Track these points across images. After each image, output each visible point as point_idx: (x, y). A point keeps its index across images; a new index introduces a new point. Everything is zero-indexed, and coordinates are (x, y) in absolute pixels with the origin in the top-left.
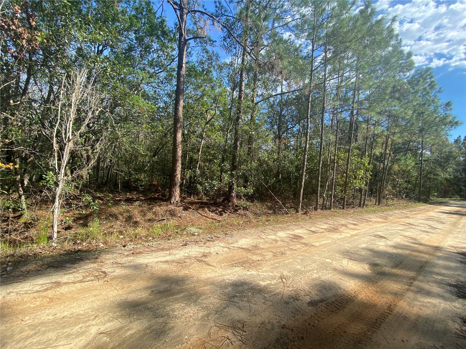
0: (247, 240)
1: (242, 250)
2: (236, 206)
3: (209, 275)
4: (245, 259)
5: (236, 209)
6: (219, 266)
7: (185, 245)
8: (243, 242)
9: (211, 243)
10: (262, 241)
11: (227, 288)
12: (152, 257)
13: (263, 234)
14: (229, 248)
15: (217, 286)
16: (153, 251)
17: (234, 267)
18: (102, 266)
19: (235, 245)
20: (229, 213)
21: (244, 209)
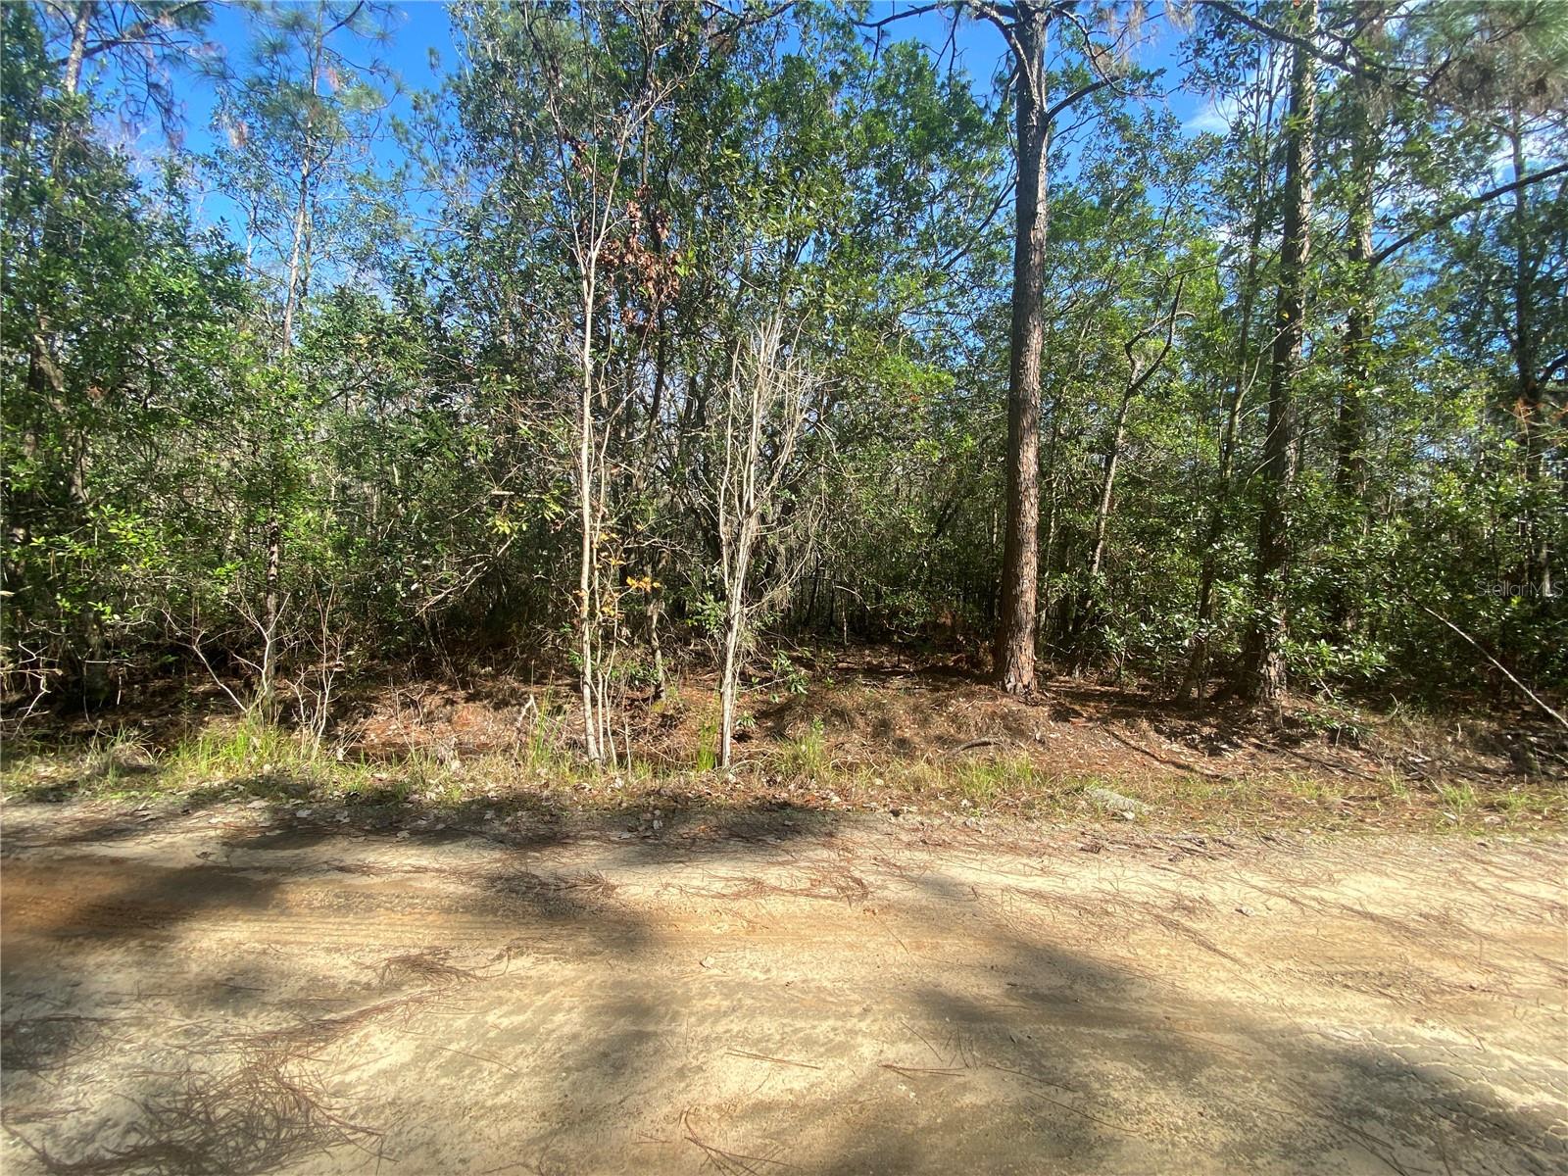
0: (1389, 883)
1: (1370, 923)
2: (1290, 722)
3: (1220, 991)
4: (1394, 967)
5: (1288, 736)
6: (1263, 967)
7: (1095, 849)
8: (1368, 891)
9: (1200, 862)
10: (1476, 898)
11: (1321, 1070)
12: (984, 867)
13: (1477, 868)
14: (1293, 901)
15: (1271, 1047)
16: (982, 847)
17: (1337, 988)
18: (848, 861)
19: (1328, 896)
20: (1252, 749)
21: (1332, 740)
